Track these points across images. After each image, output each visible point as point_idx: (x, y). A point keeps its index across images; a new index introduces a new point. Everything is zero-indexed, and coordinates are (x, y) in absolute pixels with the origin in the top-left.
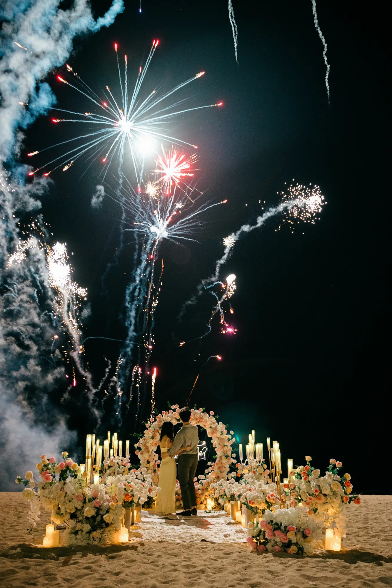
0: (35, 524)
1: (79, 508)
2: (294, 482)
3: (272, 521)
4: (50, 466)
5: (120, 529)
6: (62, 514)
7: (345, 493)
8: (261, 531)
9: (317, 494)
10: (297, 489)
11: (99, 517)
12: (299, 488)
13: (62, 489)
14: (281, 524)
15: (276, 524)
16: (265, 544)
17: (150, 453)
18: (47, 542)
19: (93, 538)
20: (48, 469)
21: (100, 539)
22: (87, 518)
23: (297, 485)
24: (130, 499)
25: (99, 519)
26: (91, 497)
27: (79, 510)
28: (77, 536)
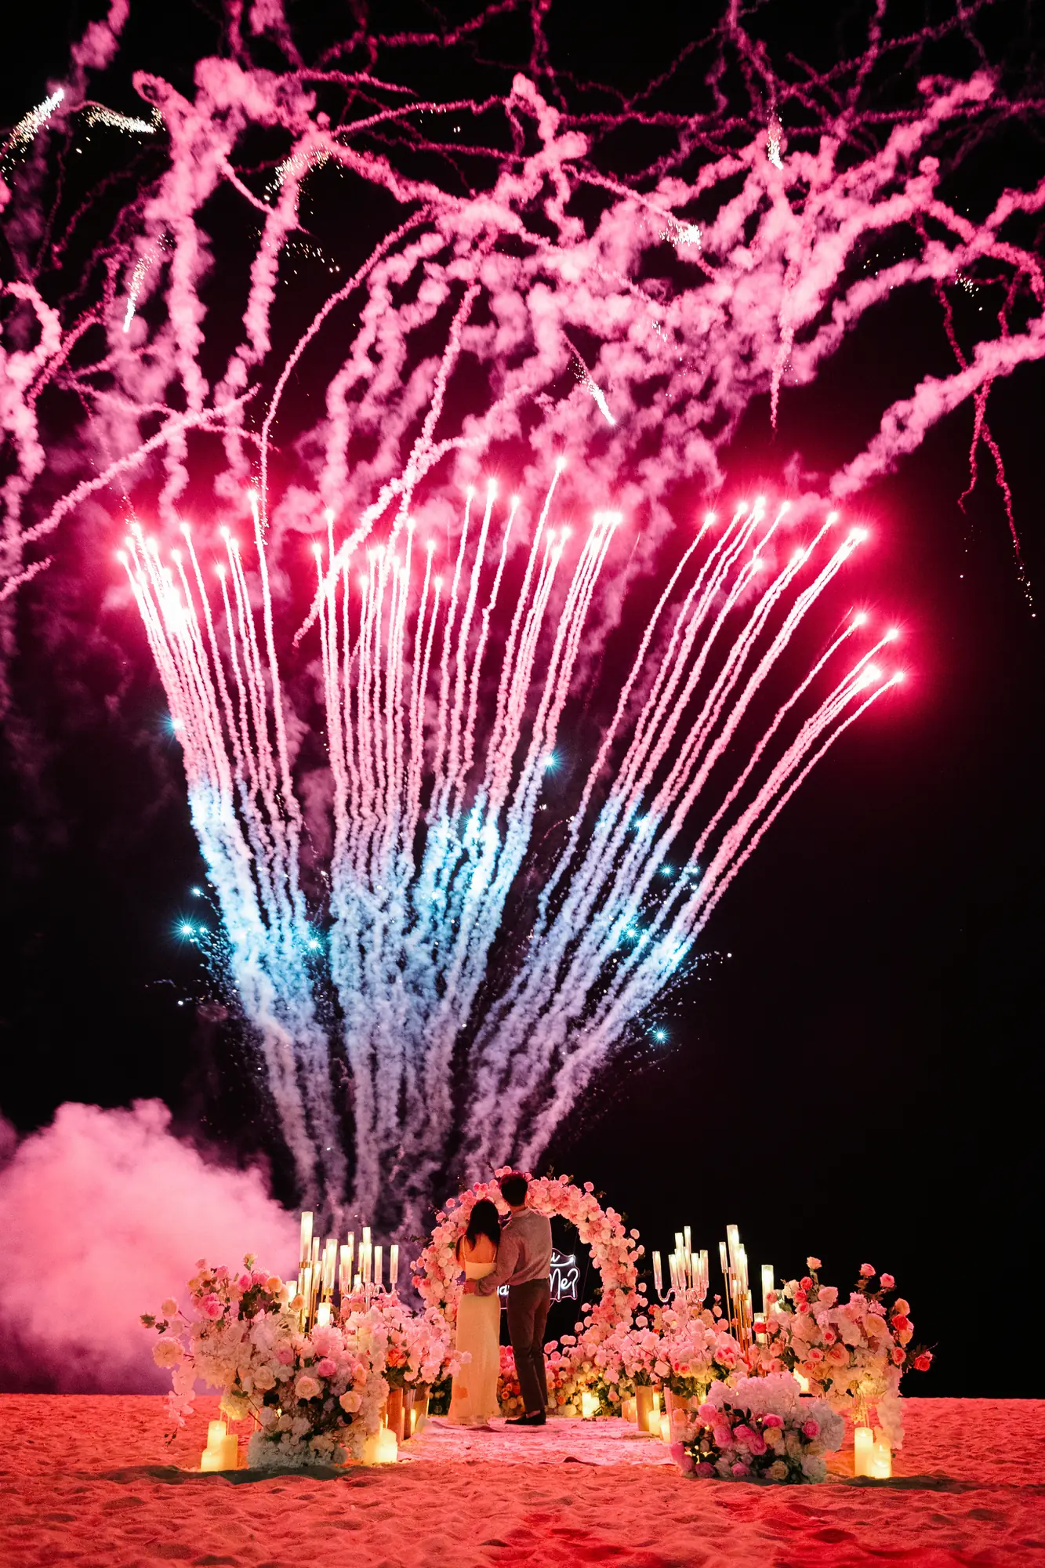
0: (182, 1421)
1: (284, 1379)
2: (776, 1316)
3: (727, 1407)
4: (217, 1286)
5: (377, 1431)
6: (246, 1393)
7: (898, 1344)
8: (702, 1431)
9: (831, 1343)
10: (784, 1334)
11: (331, 1401)
12: (789, 1331)
13: (245, 1338)
14: (749, 1412)
15: (738, 1412)
16: (712, 1460)
17: (447, 1281)
18: (211, 1461)
19: (317, 1451)
20: (213, 1290)
21: (333, 1453)
22: (303, 1402)
23: (785, 1325)
24: (401, 1362)
25: (329, 1406)
26: (311, 1354)
27: (285, 1385)
28: (280, 1446)
